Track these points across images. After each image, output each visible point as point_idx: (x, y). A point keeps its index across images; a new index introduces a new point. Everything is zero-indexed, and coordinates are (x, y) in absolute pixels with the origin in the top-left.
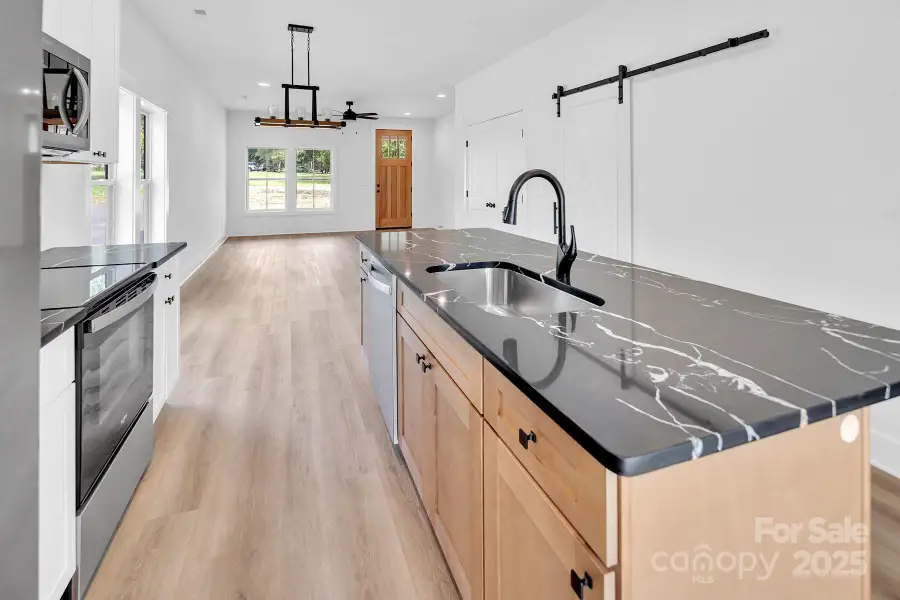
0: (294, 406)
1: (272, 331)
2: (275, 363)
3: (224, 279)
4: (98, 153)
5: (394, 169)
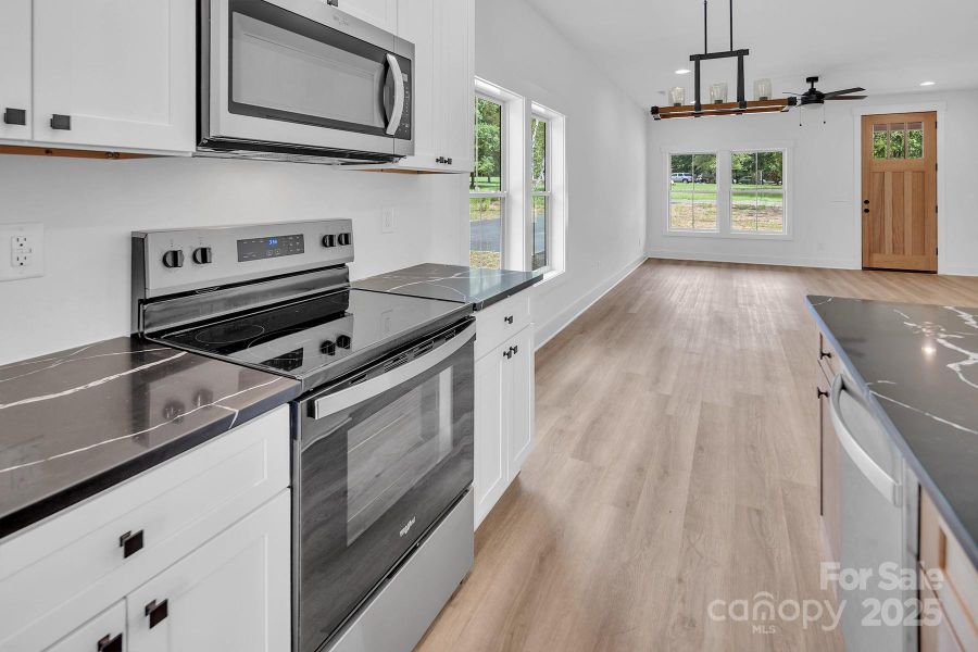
0: (680, 580)
1: (671, 410)
2: (665, 472)
3: (631, 311)
4: (441, 160)
5: (899, 174)
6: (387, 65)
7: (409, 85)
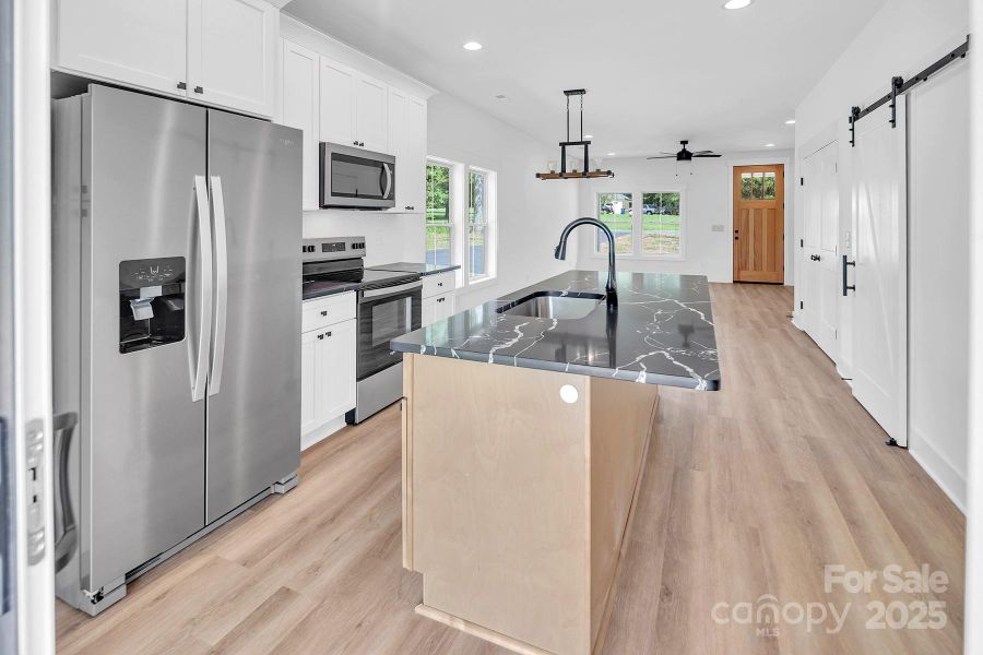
4: (408, 208)
5: (758, 211)
6: (383, 168)
7: (393, 176)
